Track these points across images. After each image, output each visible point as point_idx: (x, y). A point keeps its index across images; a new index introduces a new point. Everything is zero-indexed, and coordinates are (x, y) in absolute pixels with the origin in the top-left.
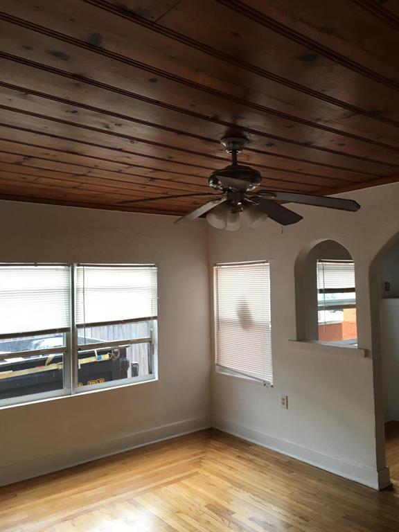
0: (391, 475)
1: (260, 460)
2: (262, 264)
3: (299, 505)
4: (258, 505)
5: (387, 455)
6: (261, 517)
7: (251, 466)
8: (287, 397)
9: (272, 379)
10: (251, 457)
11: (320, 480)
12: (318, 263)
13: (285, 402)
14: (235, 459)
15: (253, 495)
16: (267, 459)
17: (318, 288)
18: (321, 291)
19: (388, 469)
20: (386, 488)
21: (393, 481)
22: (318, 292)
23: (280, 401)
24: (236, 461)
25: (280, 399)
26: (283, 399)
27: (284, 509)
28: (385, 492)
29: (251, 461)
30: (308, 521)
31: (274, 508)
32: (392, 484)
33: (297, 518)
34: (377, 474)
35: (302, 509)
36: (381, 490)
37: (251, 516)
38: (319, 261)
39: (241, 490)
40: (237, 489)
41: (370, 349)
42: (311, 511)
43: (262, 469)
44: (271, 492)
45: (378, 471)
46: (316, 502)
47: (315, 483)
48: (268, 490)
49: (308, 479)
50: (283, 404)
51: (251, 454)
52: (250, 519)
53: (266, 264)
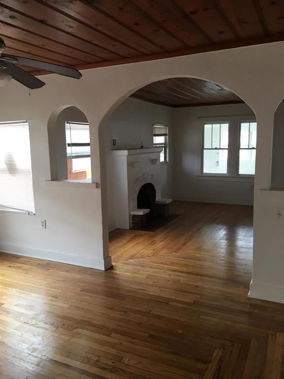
0: (112, 261)
1: (26, 266)
2: (23, 124)
3: (52, 289)
4: (23, 295)
5: (110, 250)
6: (24, 303)
7: (20, 271)
8: (45, 221)
9: (34, 209)
10: (19, 265)
11: (67, 271)
12: (66, 124)
13: (44, 224)
14: (7, 268)
15: (19, 289)
16: (32, 265)
17: (67, 143)
18: (69, 145)
19: (111, 257)
20: (109, 268)
21: (113, 264)
22: (67, 145)
23: (41, 224)
24: (7, 270)
25: (41, 222)
26: (43, 222)
27: (41, 294)
28: (109, 271)
29: (19, 267)
30: (57, 298)
31: (34, 295)
32: (113, 266)
33: (50, 298)
34: (103, 261)
35: (53, 291)
36: (106, 270)
37: (16, 303)
38: (67, 123)
39: (10, 288)
40: (7, 288)
41: (100, 183)
42: (60, 291)
43: (27, 272)
44: (33, 285)
45: (104, 259)
46: (63, 285)
47: (64, 273)
48: (30, 284)
49: (60, 272)
50: (43, 225)
51: (19, 263)
52: (16, 305)
53: (25, 123)
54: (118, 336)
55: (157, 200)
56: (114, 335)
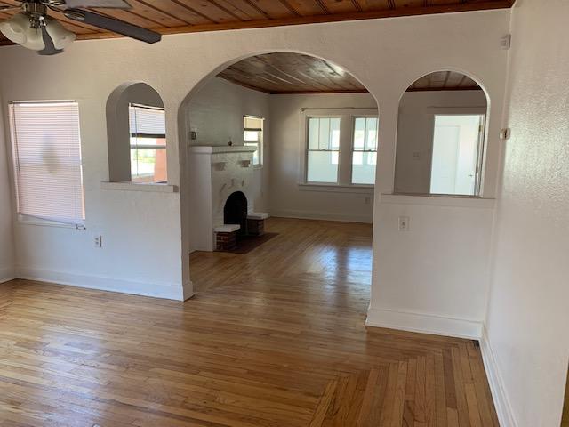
1: (74, 298)
2: (70, 104)
3: (115, 324)
4: (74, 333)
6: (78, 341)
7: (66, 303)
8: (101, 237)
10: (64, 297)
11: (133, 303)
12: (130, 108)
13: (99, 241)
14: (47, 301)
15: (68, 326)
16: (81, 296)
17: (131, 132)
18: (134, 135)
20: (190, 297)
22: (131, 136)
23: (94, 242)
25: (94, 239)
26: (97, 239)
27: (101, 330)
28: (189, 301)
29: (64, 300)
30: (122, 334)
31: (90, 331)
33: (113, 335)
35: (117, 327)
36: (186, 301)
37: (67, 342)
38: (132, 106)
39: (55, 325)
40: (51, 325)
42: (125, 326)
43: (76, 305)
44: (87, 320)
45: (183, 286)
46: (129, 319)
47: (129, 305)
48: (82, 319)
49: (122, 304)
50: (97, 243)
51: (63, 294)
52: (66, 345)
53: (74, 104)
54: (210, 374)
55: (249, 214)
56: (203, 373)
